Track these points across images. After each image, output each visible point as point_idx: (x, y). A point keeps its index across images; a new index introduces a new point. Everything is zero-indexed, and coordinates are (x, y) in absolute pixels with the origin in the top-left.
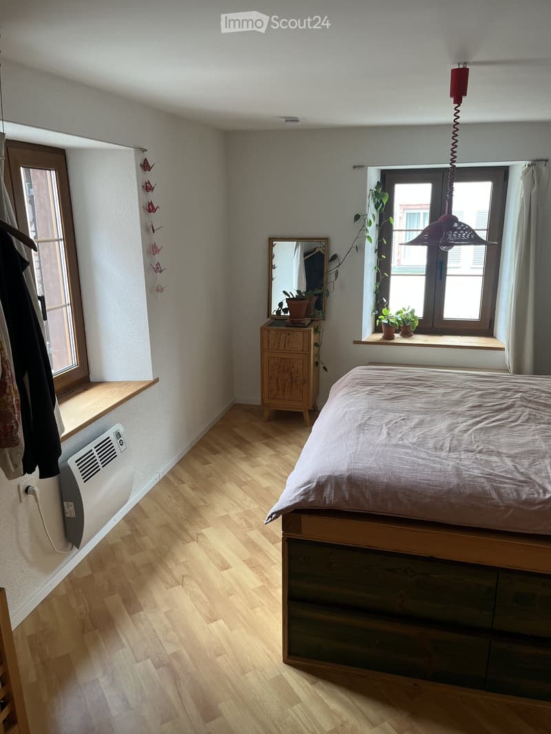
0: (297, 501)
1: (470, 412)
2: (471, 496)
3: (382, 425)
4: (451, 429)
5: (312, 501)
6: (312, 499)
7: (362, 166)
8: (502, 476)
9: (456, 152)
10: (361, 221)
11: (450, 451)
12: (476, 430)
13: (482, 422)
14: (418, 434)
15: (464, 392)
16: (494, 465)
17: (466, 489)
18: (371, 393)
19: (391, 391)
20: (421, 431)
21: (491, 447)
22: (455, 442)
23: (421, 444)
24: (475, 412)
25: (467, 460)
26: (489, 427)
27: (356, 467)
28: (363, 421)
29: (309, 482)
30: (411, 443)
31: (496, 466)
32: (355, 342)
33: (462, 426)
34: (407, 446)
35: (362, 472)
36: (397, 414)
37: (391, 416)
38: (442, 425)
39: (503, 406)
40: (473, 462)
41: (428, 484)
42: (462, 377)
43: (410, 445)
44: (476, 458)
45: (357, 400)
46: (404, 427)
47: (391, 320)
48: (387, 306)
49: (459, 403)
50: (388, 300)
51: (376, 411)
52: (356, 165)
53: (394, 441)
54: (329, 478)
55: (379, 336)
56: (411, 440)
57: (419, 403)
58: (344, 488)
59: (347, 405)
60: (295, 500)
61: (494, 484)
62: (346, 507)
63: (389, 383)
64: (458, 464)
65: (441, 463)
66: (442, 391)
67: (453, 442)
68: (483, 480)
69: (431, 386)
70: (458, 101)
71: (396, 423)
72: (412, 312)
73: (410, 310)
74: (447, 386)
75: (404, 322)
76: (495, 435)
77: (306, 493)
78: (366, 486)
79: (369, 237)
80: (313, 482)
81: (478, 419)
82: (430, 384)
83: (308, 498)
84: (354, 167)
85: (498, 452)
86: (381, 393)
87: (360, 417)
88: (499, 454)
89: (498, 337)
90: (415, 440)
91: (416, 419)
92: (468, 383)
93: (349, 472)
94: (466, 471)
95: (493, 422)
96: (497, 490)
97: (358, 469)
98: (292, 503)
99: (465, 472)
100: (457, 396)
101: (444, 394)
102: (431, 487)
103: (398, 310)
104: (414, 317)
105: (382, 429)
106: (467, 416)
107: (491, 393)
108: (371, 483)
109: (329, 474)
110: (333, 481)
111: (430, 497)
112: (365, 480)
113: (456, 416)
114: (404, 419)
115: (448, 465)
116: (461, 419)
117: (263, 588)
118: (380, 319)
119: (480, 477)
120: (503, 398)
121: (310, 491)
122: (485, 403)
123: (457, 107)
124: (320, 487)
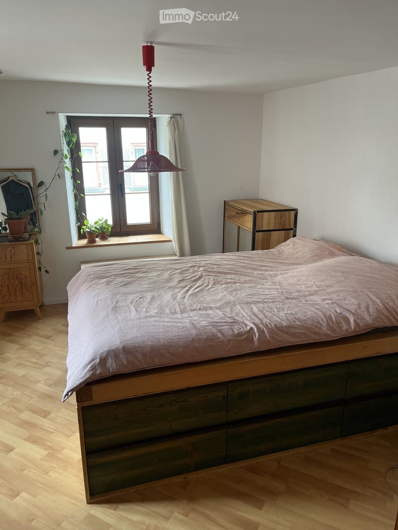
0: (88, 376)
1: (180, 285)
2: (207, 339)
3: (128, 305)
4: (174, 297)
5: (99, 373)
6: (99, 372)
7: (54, 113)
8: (220, 322)
9: (152, 106)
10: (59, 155)
11: (181, 313)
12: (190, 295)
13: (189, 290)
14: (156, 306)
15: (169, 272)
16: (212, 316)
17: (202, 335)
18: (108, 283)
19: (121, 279)
20: (156, 303)
21: (204, 305)
22: (182, 307)
23: (161, 312)
24: (182, 284)
25: (195, 316)
26: (196, 292)
27: (125, 339)
28: (114, 305)
29: (93, 360)
30: (154, 313)
31: (214, 316)
32: (68, 248)
33: (180, 295)
34: (153, 316)
35: (131, 341)
36: (134, 295)
37: (131, 297)
38: (167, 297)
39: (197, 277)
40: (199, 317)
41: (179, 339)
42: (163, 262)
43: (155, 315)
44: (200, 314)
45: (100, 291)
46: (144, 303)
47: (92, 229)
48: (86, 219)
49: (169, 280)
50: (86, 214)
51: (119, 296)
52: (49, 111)
53: (143, 315)
54: (109, 353)
55: (84, 242)
56: (153, 311)
57: (145, 285)
58: (121, 356)
59: (95, 296)
60: (85, 375)
61: (218, 328)
62: (127, 370)
63: (116, 275)
64: (191, 320)
65: (181, 322)
66: (155, 274)
67: (181, 306)
68: (210, 327)
69: (146, 272)
70: (149, 69)
71: (137, 301)
72: (106, 221)
73: (104, 220)
74: (157, 270)
75: (102, 229)
76: (202, 297)
77: (93, 368)
78: (137, 351)
79: (67, 167)
80: (96, 359)
81: (186, 288)
82: (144, 270)
83: (96, 371)
84: (48, 113)
85: (210, 307)
86: (114, 282)
87: (109, 302)
88: (211, 308)
89: (164, 233)
90: (156, 311)
91: (149, 296)
92: (168, 266)
93: (123, 344)
94: (198, 323)
95: (196, 288)
96: (220, 331)
97: (128, 340)
98: (84, 379)
99: (198, 325)
100: (166, 275)
101: (158, 276)
102: (182, 340)
103: (95, 221)
104: (107, 225)
105: (129, 308)
106: (179, 288)
107: (185, 270)
108: (140, 348)
109: (107, 349)
110: (112, 353)
111: (183, 347)
112: (135, 347)
113: (172, 289)
114: (140, 298)
115: (186, 323)
116: (176, 291)
117: (49, 455)
118: (83, 229)
119: (208, 325)
120: (194, 272)
121: (96, 366)
122: (185, 277)
123: (149, 74)
124: (103, 361)
